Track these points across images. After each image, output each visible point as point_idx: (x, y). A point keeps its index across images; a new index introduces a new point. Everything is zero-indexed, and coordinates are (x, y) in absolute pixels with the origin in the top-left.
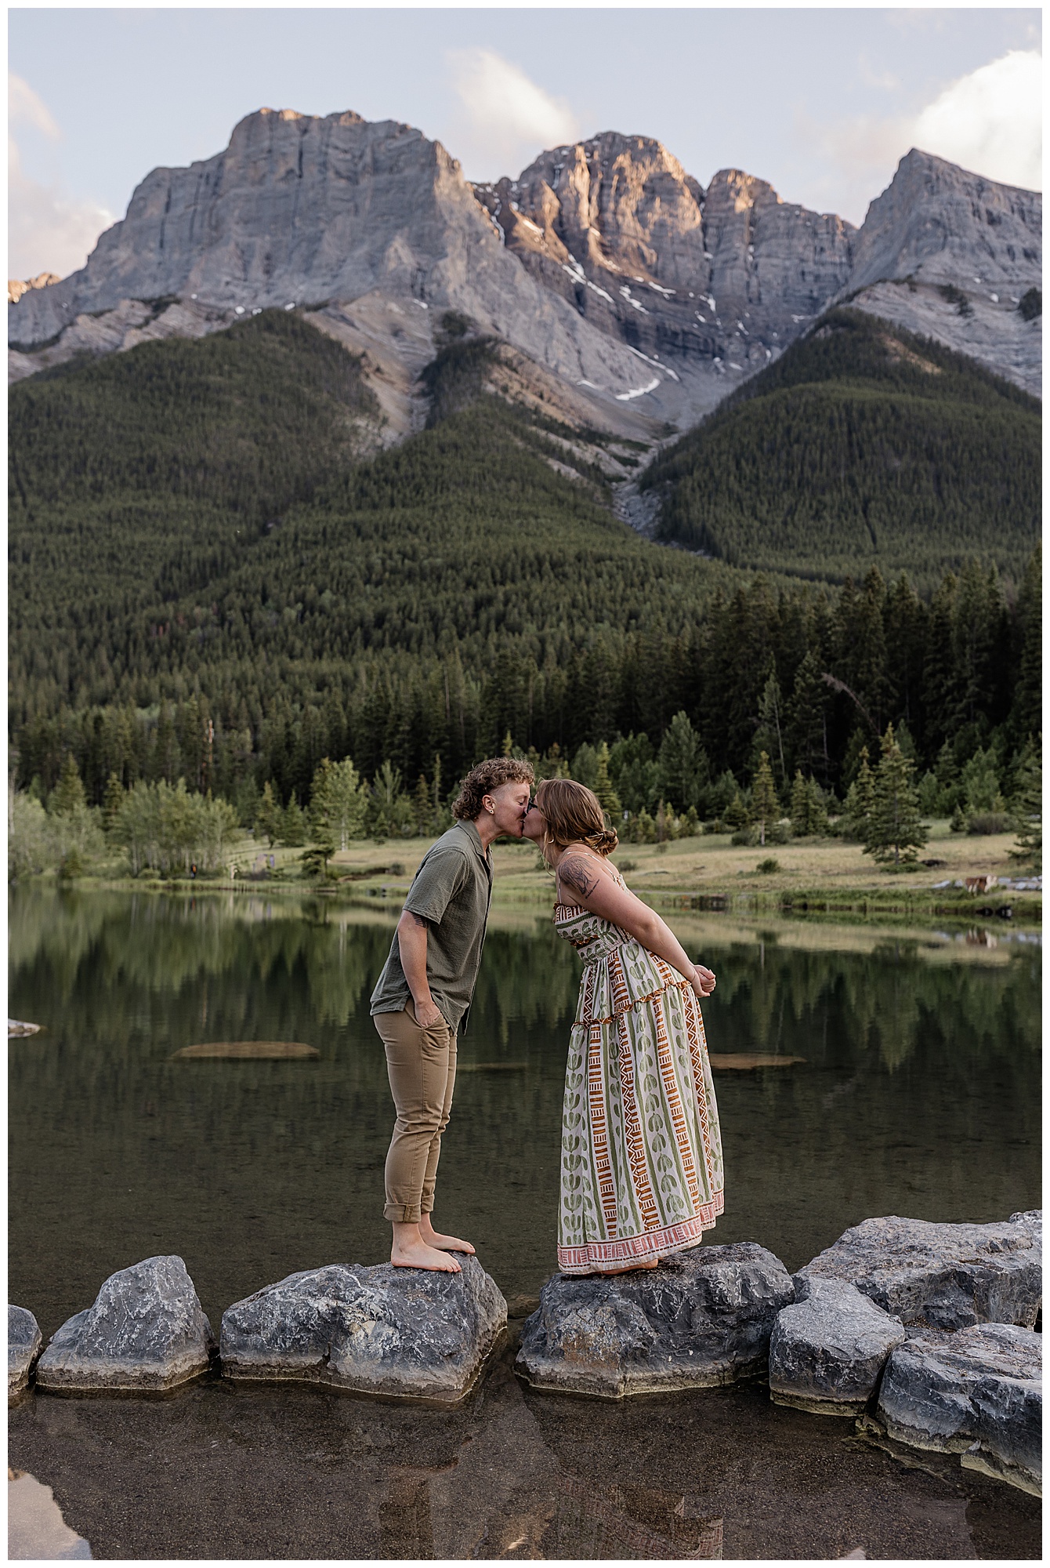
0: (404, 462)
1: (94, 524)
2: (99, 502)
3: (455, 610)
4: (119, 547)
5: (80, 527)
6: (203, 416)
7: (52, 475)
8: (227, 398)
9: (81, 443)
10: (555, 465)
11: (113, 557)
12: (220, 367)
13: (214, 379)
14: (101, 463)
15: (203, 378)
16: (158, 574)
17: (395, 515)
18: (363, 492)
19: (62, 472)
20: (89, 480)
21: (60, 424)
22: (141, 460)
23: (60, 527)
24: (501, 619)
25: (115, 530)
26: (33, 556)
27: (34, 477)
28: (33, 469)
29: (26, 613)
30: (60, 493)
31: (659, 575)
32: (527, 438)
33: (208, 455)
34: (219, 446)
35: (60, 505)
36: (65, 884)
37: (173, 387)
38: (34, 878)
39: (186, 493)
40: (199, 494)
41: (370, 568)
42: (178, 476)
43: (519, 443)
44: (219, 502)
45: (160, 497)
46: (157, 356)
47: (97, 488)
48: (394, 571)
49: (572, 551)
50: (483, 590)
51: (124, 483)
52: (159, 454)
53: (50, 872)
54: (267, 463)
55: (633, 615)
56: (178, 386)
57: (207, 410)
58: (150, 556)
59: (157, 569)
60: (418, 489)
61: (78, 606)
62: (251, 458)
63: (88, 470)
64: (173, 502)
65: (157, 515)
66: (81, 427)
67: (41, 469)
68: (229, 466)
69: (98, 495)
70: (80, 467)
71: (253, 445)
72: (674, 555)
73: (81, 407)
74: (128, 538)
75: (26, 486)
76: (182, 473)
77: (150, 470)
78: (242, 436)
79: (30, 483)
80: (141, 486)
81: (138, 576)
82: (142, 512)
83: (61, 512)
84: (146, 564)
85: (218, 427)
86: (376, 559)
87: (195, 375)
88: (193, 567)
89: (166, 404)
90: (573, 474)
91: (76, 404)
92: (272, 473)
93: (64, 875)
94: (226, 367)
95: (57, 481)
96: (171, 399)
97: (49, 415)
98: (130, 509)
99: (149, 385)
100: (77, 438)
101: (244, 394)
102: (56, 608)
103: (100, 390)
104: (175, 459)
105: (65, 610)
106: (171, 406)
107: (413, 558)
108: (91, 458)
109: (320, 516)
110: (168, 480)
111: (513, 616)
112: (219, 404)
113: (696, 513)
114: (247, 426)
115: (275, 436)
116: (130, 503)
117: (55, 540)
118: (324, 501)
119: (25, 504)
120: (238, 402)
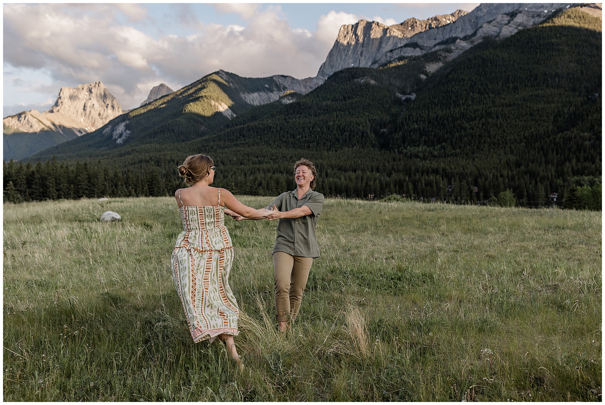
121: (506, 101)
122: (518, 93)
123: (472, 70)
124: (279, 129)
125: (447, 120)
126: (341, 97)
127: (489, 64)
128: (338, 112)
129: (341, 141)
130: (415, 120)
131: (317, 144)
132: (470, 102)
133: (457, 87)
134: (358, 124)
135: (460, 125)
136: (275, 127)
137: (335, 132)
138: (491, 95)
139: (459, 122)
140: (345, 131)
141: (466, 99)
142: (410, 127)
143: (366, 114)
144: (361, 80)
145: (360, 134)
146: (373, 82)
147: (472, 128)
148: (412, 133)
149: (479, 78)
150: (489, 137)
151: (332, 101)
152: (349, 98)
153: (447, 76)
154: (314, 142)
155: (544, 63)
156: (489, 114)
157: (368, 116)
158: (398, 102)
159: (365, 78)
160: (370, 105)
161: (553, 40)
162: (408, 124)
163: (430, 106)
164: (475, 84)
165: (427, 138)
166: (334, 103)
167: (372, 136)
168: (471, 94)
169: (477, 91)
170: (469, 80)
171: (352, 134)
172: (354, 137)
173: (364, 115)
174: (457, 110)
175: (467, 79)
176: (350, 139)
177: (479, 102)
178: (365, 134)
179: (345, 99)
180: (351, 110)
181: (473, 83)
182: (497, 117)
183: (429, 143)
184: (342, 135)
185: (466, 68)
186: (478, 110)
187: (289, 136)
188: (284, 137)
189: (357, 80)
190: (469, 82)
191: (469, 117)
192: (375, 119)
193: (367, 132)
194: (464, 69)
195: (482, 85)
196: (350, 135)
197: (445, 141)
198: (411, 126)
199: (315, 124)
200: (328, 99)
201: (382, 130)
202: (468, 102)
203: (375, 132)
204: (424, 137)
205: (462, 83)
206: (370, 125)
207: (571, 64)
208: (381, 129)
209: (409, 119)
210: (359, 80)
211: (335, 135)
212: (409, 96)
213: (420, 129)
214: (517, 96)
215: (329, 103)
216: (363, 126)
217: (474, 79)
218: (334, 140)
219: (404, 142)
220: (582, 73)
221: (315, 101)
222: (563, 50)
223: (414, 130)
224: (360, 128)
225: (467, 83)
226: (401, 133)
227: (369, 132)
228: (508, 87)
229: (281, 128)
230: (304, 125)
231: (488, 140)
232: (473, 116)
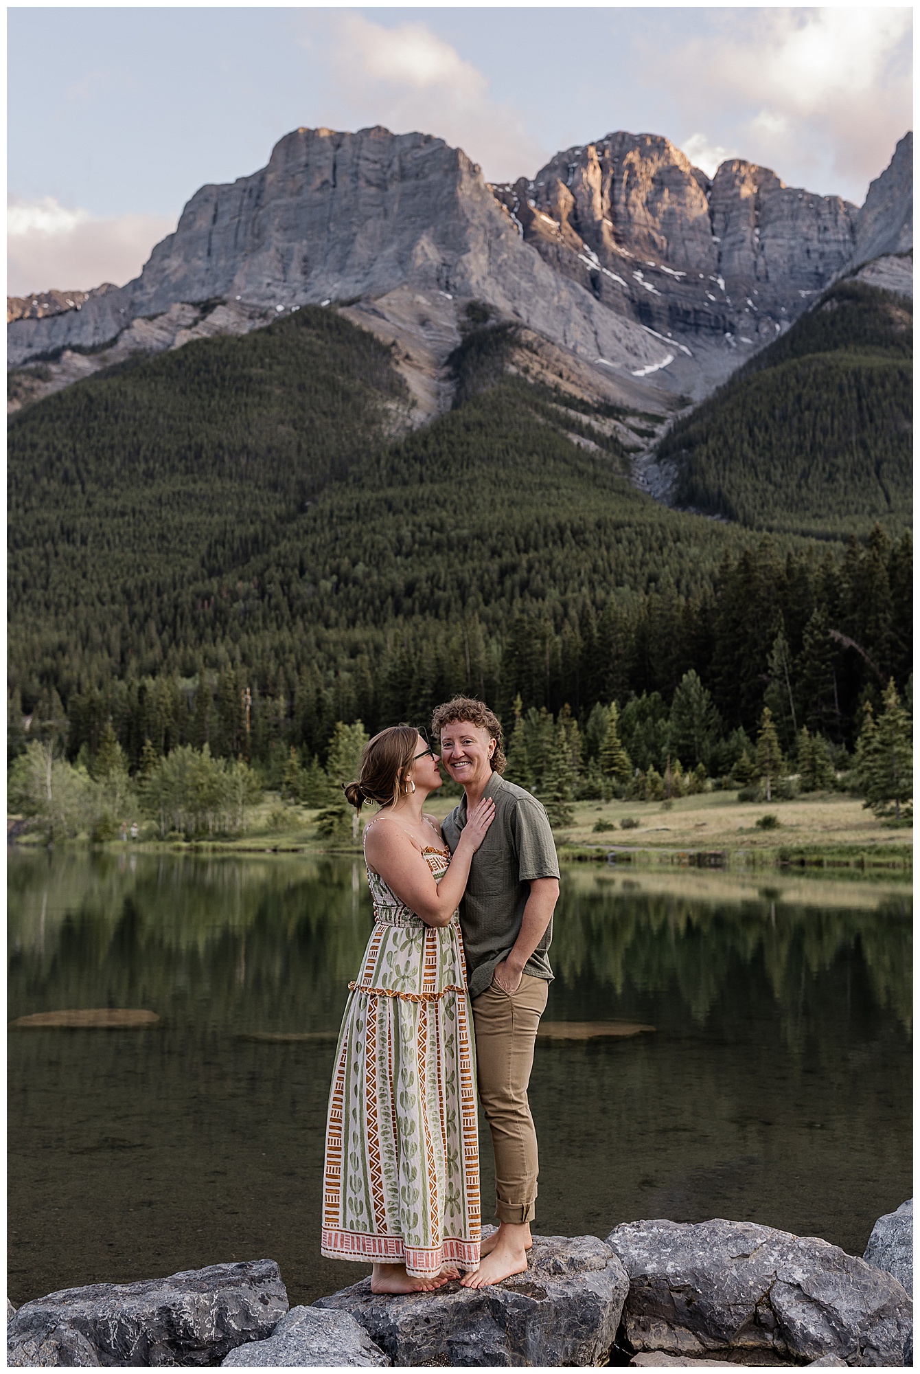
0: (432, 440)
1: (146, 507)
2: (151, 487)
3: (481, 578)
4: (169, 527)
5: (133, 510)
6: (246, 405)
7: (108, 464)
8: (268, 388)
9: (135, 434)
10: (575, 439)
11: (163, 537)
12: (262, 360)
13: (256, 371)
14: (153, 451)
15: (246, 371)
16: (204, 552)
17: (424, 490)
18: (394, 470)
19: (118, 460)
20: (142, 467)
21: (116, 418)
22: (190, 448)
23: (115, 512)
24: (525, 585)
25: (165, 513)
26: (90, 539)
27: (92, 467)
28: (91, 459)
29: (83, 592)
30: (115, 481)
31: (677, 540)
32: (547, 414)
33: (250, 441)
34: (261, 432)
35: (116, 491)
36: (97, 847)
37: (219, 380)
38: (69, 841)
39: (231, 477)
40: (242, 477)
41: (400, 540)
42: (223, 461)
43: (541, 420)
44: (260, 483)
45: (207, 481)
46: (205, 352)
47: (149, 474)
48: (423, 543)
49: (592, 519)
50: (507, 558)
51: (173, 469)
52: (205, 441)
53: (83, 836)
54: (304, 446)
55: (653, 578)
56: (223, 379)
57: (249, 400)
58: (196, 535)
59: (203, 547)
60: (445, 465)
61: (131, 584)
62: (290, 442)
63: (141, 458)
64: (218, 485)
65: (203, 497)
66: (135, 420)
67: (98, 459)
68: (269, 450)
69: (150, 481)
70: (134, 456)
71: (292, 430)
72: (690, 520)
73: (135, 402)
74: (177, 519)
75: (85, 475)
76: (227, 458)
77: (198, 456)
78: (282, 422)
79: (89, 472)
80: (189, 471)
81: (185, 554)
82: (190, 495)
83: (116, 497)
84: (193, 543)
85: (260, 415)
86: (406, 532)
87: (239, 368)
88: (236, 544)
89: (213, 396)
90: (592, 446)
91: (131, 398)
92: (309, 455)
93: (96, 838)
94: (267, 360)
95: (113, 469)
96: (217, 391)
97: (106, 410)
98: (179, 493)
99: (197, 379)
100: (131, 430)
101: (283, 384)
102: (110, 586)
103: (153, 385)
104: (220, 446)
105: (119, 588)
106: (217, 397)
107: (441, 529)
108: (144, 448)
109: (355, 493)
110: (214, 464)
111: (537, 582)
112: (260, 394)
113: (712, 480)
114: (286, 413)
115: (312, 421)
116: (179, 487)
117: (110, 524)
118: (358, 480)
119: (83, 492)
120: (278, 392)
121: (118, 505)
123: (58, 424)
127: (102, 414)
132: (34, 502)
138: (90, 487)
149: (71, 444)
150: (45, 588)
155: (224, 420)
156: (67, 534)
161: (254, 371)
164: (59, 458)
168: (44, 481)
169: (61, 473)
170: (47, 448)
175: (42, 443)
177: (57, 502)
181: (54, 455)
182: (84, 541)
185: (47, 418)
186: (45, 522)
190: (46, 453)
194: (42, 419)
195: (75, 460)
202: (30, 501)
205: (28, 453)
207: (281, 428)
214: (147, 492)
217: (60, 447)
220: (299, 449)
222: (269, 394)
225: (40, 456)
228: (134, 471)
231: (39, 594)
232: (29, 534)
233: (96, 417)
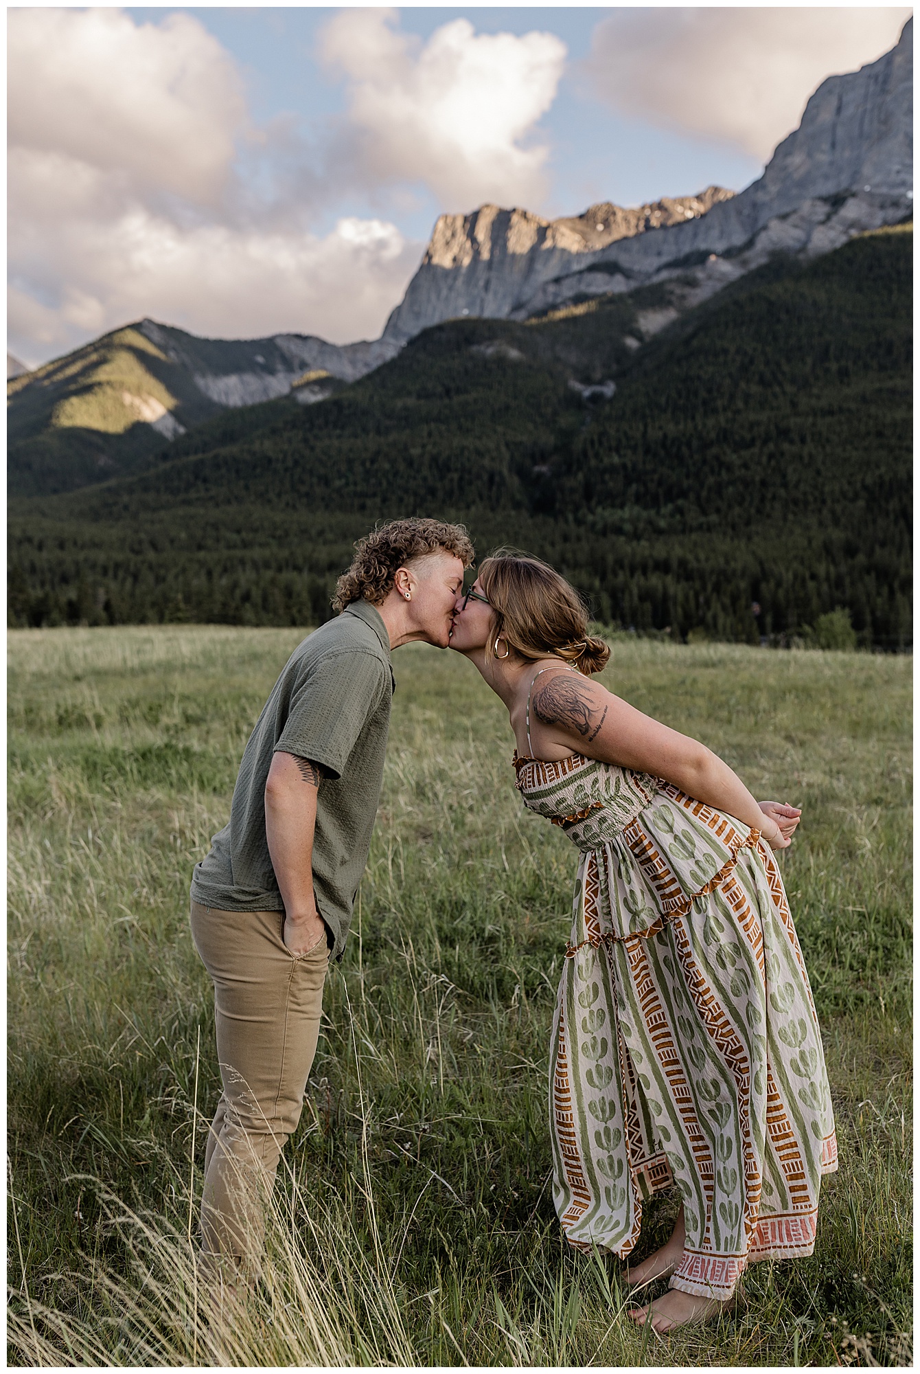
1: (853, 406)
5: (840, 409)
7: (800, 365)
9: (820, 334)
14: (842, 350)
19: (809, 360)
20: (834, 366)
21: (799, 319)
22: (879, 345)
23: (822, 411)
25: (873, 410)
26: (809, 439)
27: (786, 368)
28: (783, 361)
30: (812, 380)
35: (815, 391)
45: (903, 377)
47: (843, 373)
51: (866, 367)
61: (869, 480)
63: (832, 358)
66: (818, 320)
67: (789, 360)
69: (846, 380)
70: (824, 355)
73: (815, 303)
74: (889, 416)
75: (780, 377)
77: (889, 352)
79: (783, 373)
80: (882, 368)
82: (892, 392)
83: (818, 397)
91: (810, 300)
95: (807, 370)
96: (895, 286)
97: (788, 312)
98: (880, 390)
99: (871, 275)
100: (816, 331)
102: (849, 483)
105: (859, 485)
106: (896, 292)
108: (832, 347)
116: (877, 385)
117: (823, 423)
119: (784, 393)
121: (823, 403)
122: (848, 385)
123: (744, 329)
124: (290, 463)
125: (689, 445)
126: (440, 389)
127: (783, 316)
128: (433, 425)
129: (440, 494)
130: (614, 443)
131: (384, 500)
132: (740, 404)
133: (711, 369)
134: (479, 453)
135: (717, 458)
136: (281, 456)
137: (425, 472)
138: (789, 388)
139: (714, 450)
140: (449, 470)
141: (732, 397)
142: (601, 461)
143: (500, 429)
144: (488, 347)
145: (485, 477)
146: (514, 354)
147: (745, 466)
148: (607, 477)
149: (760, 348)
150: (785, 485)
151: (419, 397)
152: (459, 391)
153: (687, 342)
154: (374, 495)
156: (784, 433)
157: (504, 434)
158: (574, 401)
159: (497, 342)
160: (507, 408)
162: (597, 455)
163: (648, 412)
164: (752, 362)
165: (642, 489)
166: (422, 402)
167: (514, 482)
168: (743, 385)
169: (757, 378)
170: (738, 352)
171: (467, 477)
172: (470, 483)
173: (495, 431)
174: (711, 422)
175: (732, 349)
176: (461, 489)
177: (761, 404)
178: (497, 479)
179: (448, 392)
180: (462, 420)
181: (747, 360)
182: (803, 441)
183: (648, 500)
184: (442, 478)
185: (731, 325)
186: (758, 423)
187: (315, 480)
188: (302, 482)
189: (474, 349)
190: (738, 358)
191: (737, 438)
192: (521, 443)
193: (500, 474)
194: (726, 325)
195: (767, 363)
196: (461, 479)
197: (683, 494)
198: (606, 461)
199: (378, 453)
200: (409, 394)
201: (537, 469)
202: (735, 404)
203: (521, 472)
204: (634, 486)
205: (721, 359)
206: (507, 456)
208: (535, 463)
209: (601, 443)
210: (482, 348)
211: (425, 479)
212: (597, 389)
213: (624, 466)
214: (847, 391)
215: (411, 402)
216: (493, 459)
217: (750, 351)
218: (422, 492)
219: (588, 496)
221: (376, 399)
223: (612, 470)
224: (486, 462)
225: (733, 360)
226: (580, 476)
227: (505, 472)
228: (827, 370)
229: (296, 463)
230: (351, 455)
231: (782, 492)
232: (748, 436)
233: (779, 321)
